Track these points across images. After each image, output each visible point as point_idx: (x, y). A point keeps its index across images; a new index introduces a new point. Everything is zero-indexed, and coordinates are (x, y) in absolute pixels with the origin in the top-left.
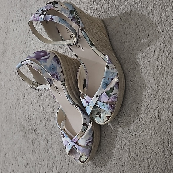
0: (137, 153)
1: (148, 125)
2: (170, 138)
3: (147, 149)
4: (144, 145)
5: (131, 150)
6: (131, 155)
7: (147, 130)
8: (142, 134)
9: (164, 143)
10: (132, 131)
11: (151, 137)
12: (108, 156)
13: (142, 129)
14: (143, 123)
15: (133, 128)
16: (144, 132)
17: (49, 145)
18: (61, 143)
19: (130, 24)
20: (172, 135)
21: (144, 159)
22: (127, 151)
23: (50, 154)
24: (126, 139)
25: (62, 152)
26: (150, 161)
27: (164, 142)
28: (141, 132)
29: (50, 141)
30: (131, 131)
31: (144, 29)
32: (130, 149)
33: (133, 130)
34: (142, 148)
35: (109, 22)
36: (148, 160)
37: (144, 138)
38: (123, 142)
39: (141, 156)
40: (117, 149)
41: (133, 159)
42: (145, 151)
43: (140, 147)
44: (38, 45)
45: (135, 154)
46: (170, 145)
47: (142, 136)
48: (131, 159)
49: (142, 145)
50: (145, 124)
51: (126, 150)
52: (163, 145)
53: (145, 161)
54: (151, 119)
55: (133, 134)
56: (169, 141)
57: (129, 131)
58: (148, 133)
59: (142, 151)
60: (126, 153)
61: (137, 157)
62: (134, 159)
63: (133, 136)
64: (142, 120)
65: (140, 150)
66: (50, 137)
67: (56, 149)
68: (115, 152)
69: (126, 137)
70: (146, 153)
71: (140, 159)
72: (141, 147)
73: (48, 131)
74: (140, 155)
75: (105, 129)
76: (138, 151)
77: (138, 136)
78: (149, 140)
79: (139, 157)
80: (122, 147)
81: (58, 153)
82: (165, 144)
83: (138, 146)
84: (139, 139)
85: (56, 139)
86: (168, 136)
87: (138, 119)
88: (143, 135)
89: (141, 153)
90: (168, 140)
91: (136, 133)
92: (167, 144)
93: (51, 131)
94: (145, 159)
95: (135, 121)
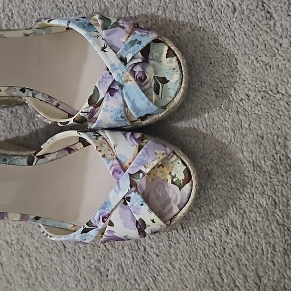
1: (165, 253)
2: (221, 263)
7: (169, 266)
8: (160, 278)
9: (213, 280)
10: (136, 280)
11: (181, 277)
13: (157, 267)
14: (154, 253)
15: (135, 273)
16: (162, 272)
20: (223, 256)
27: (211, 279)
28: (157, 275)
30: (133, 282)
33: (137, 278)
37: (167, 287)
46: (225, 281)
47: (162, 284)
50: (160, 252)
52: (211, 285)
54: (169, 238)
55: (139, 285)
56: (222, 271)
57: (130, 283)
58: (172, 272)
64: (151, 247)
77: (153, 286)
78: (179, 287)
82: (215, 283)
86: (215, 263)
87: (142, 249)
88: (162, 281)
90: (218, 270)
91: (147, 281)
92: (220, 281)
95: (135, 255)
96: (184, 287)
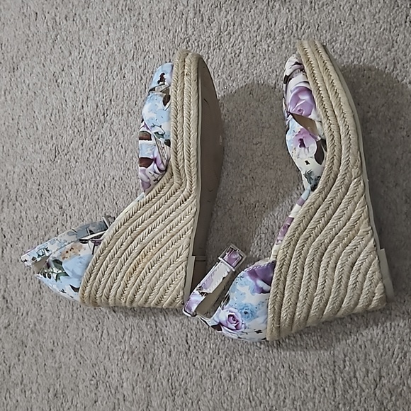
0: (268, 389)
2: (349, 351)
3: (293, 377)
4: (286, 368)
5: (253, 382)
6: (253, 393)
9: (336, 364)
12: (190, 399)
17: (13, 377)
18: (53, 371)
20: (353, 346)
21: (284, 402)
22: (243, 384)
23: (15, 401)
24: (243, 356)
25: (55, 395)
26: (298, 404)
27: (334, 362)
29: (19, 368)
32: (251, 379)
34: (282, 377)
36: (295, 403)
38: (234, 363)
39: (279, 396)
40: (217, 382)
41: (258, 402)
42: (288, 384)
43: (277, 373)
45: (264, 391)
46: (347, 368)
48: (253, 403)
49: (282, 370)
51: (240, 384)
52: (332, 367)
53: (288, 406)
56: (347, 359)
59: (281, 384)
60: (241, 389)
61: (268, 397)
62: (261, 402)
63: (262, 350)
65: (276, 382)
66: (21, 357)
67: (34, 389)
68: (213, 388)
69: (244, 352)
70: (292, 387)
71: (274, 403)
72: (278, 375)
73: (16, 342)
74: (275, 393)
75: (189, 335)
76: (272, 384)
78: (300, 359)
79: (274, 397)
80: (230, 377)
81: (40, 399)
82: (337, 367)
83: (271, 373)
84: (276, 355)
85: (40, 360)
86: (344, 349)
89: (279, 387)
90: (343, 356)
92: (342, 367)
93: (25, 341)
94: (287, 401)
96: (304, 361)
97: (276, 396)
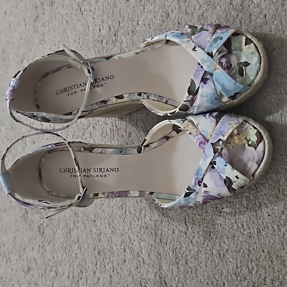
0: (251, 268)
1: (277, 216)
3: (272, 262)
4: (266, 253)
5: (239, 261)
6: (239, 270)
7: (275, 227)
8: (264, 233)
10: (243, 225)
11: (283, 240)
12: (190, 268)
13: (265, 224)
14: (267, 212)
15: (245, 220)
16: (268, 229)
17: (72, 237)
18: (97, 236)
19: (251, 15)
21: (265, 281)
22: (230, 262)
23: (75, 254)
24: (230, 240)
25: (99, 253)
26: (277, 284)
28: (263, 230)
29: (75, 231)
30: (240, 226)
31: (281, 26)
32: (237, 258)
33: (245, 224)
34: (263, 260)
35: (206, 10)
36: (274, 282)
37: (267, 242)
38: (222, 244)
39: (260, 275)
40: (210, 257)
41: (243, 277)
42: (268, 266)
43: (258, 256)
44: (54, 47)
45: (247, 270)
47: (264, 238)
48: (239, 278)
49: (262, 254)
50: (272, 214)
51: (228, 261)
53: (268, 284)
54: (285, 206)
55: (244, 230)
57: (238, 226)
58: (276, 232)
59: (262, 266)
60: (229, 266)
61: (251, 275)
62: (245, 278)
63: (245, 236)
64: (266, 207)
65: (258, 263)
66: (76, 224)
67: (86, 247)
68: (206, 262)
69: (230, 236)
70: (271, 270)
71: (256, 280)
72: (260, 257)
73: (71, 213)
74: (257, 272)
76: (254, 265)
77: (256, 237)
78: (278, 246)
79: (256, 275)
80: (220, 254)
81: (90, 255)
83: (253, 255)
84: (257, 241)
85: (88, 228)
87: (258, 204)
88: (265, 235)
89: (260, 268)
91: (252, 230)
93: (77, 212)
94: (267, 280)
95: (250, 206)
96: (282, 249)
97: (258, 274)
